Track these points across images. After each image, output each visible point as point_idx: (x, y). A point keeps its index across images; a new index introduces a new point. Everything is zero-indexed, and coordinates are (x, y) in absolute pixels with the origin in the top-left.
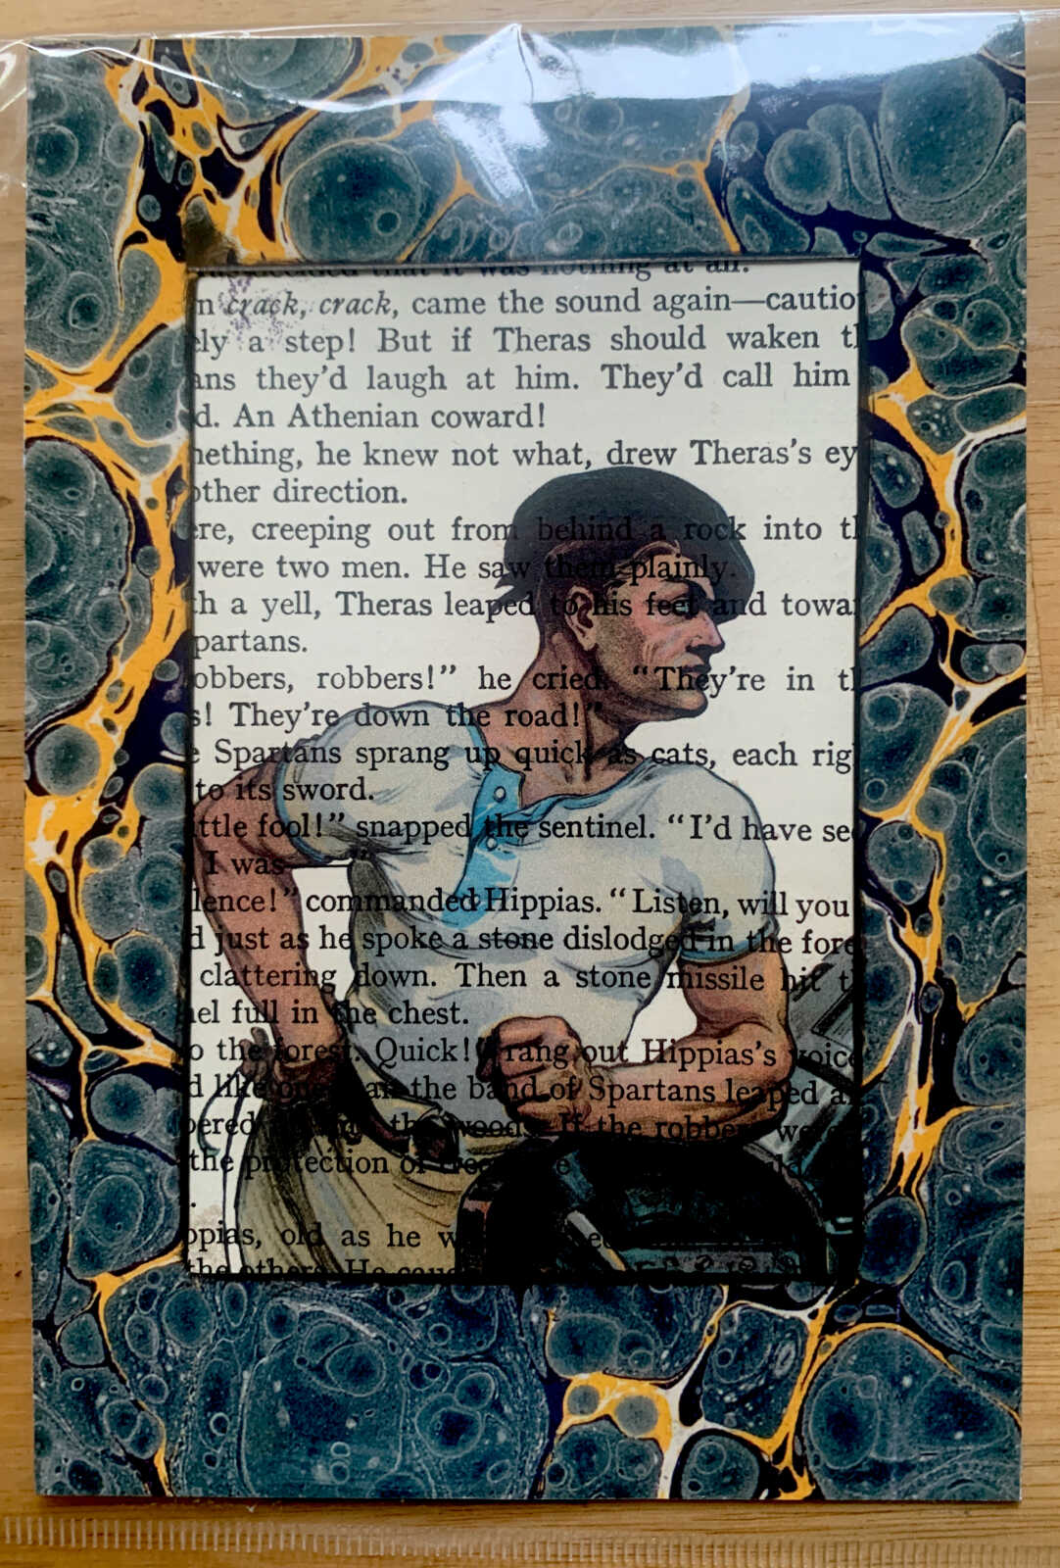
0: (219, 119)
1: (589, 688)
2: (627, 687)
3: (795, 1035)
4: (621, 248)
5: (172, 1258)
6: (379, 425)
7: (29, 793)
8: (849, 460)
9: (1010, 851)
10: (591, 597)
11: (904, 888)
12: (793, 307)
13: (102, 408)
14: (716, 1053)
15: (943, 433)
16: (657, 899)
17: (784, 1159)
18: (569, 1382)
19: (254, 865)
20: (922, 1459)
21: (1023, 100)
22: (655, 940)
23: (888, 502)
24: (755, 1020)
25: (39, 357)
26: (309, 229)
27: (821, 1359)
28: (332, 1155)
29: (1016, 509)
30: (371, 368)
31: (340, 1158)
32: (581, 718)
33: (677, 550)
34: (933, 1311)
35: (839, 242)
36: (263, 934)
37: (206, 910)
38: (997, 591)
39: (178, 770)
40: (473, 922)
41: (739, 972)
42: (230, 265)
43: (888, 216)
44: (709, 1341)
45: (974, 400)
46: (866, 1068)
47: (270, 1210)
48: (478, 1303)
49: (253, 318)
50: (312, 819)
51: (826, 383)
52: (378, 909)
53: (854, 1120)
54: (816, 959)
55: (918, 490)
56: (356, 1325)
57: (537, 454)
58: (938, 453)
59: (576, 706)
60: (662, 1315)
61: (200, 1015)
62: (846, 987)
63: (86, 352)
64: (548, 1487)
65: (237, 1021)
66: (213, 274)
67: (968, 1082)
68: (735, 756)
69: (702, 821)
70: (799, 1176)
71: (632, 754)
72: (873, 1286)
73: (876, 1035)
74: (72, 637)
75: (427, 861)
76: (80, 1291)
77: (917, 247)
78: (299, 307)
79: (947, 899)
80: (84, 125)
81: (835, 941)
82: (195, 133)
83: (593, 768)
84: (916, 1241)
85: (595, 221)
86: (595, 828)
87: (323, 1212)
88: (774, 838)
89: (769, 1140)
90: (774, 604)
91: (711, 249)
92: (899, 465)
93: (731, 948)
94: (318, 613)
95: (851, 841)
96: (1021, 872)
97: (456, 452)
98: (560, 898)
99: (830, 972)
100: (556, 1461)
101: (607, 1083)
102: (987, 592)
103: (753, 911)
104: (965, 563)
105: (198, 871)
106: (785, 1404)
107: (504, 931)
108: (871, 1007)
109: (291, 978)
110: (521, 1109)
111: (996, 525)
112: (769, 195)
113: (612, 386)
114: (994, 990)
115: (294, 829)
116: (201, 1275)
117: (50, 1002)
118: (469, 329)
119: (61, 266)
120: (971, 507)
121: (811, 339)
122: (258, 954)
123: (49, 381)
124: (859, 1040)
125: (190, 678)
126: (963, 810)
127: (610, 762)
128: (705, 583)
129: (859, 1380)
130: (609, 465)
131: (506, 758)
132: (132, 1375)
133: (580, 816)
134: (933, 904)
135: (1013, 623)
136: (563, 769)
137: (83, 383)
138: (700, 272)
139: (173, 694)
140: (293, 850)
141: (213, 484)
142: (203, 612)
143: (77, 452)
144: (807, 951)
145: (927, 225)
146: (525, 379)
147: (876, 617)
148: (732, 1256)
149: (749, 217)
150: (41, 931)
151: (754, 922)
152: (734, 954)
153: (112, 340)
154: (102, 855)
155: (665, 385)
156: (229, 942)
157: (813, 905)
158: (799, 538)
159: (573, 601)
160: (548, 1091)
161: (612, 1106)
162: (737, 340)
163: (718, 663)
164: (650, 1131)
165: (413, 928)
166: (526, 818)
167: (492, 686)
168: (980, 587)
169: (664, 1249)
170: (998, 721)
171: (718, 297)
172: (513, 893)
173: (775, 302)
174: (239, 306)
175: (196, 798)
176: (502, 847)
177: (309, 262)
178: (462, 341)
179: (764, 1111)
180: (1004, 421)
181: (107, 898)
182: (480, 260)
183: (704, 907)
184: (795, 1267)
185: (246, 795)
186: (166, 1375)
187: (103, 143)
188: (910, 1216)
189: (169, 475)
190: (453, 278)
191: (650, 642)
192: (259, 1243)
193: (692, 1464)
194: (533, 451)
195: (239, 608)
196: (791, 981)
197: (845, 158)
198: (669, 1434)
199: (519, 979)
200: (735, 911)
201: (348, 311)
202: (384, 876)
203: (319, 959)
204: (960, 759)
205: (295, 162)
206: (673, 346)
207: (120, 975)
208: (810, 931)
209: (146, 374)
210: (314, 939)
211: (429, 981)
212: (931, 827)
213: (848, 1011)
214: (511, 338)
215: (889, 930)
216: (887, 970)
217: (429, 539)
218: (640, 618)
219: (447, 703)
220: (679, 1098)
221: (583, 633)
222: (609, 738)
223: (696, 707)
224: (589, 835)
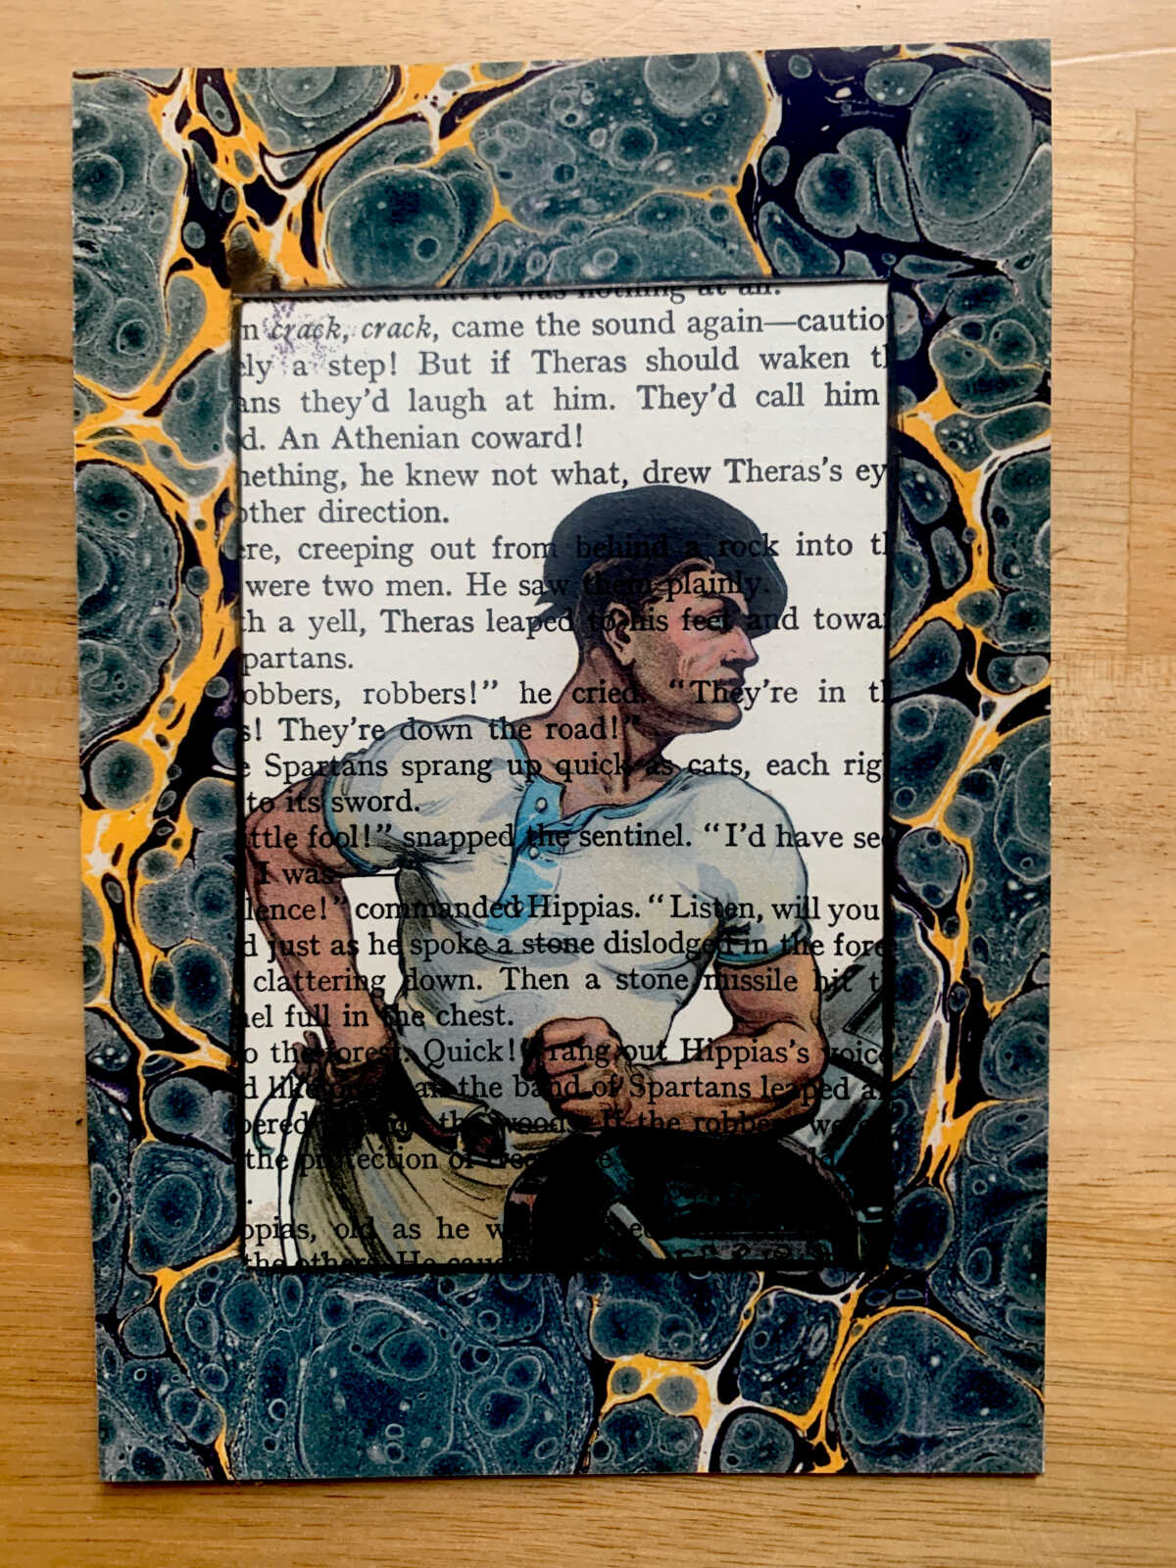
0: (261, 146)
1: (627, 701)
2: (664, 701)
3: (827, 1033)
4: (655, 272)
5: (230, 1253)
6: (421, 446)
7: (85, 807)
8: (879, 478)
9: (1034, 856)
10: (628, 613)
11: (932, 892)
12: (824, 328)
13: (151, 432)
14: (752, 1052)
15: (970, 450)
16: (694, 904)
17: (818, 1150)
18: (612, 1364)
19: (304, 876)
20: (950, 1434)
21: (1048, 122)
22: (692, 943)
23: (918, 519)
24: (789, 1019)
25: (87, 382)
26: (351, 254)
27: (853, 1340)
28: (383, 1152)
29: (1040, 524)
30: (412, 390)
31: (391, 1155)
32: (619, 731)
33: (712, 567)
34: (960, 1295)
35: (869, 265)
36: (314, 941)
37: (258, 920)
38: (1022, 604)
39: (230, 784)
40: (517, 927)
41: (773, 974)
42: (274, 291)
43: (916, 238)
44: (745, 1324)
45: (1000, 418)
46: (895, 1064)
47: (323, 1205)
48: (525, 1290)
49: (297, 343)
50: (361, 830)
51: (857, 403)
52: (425, 916)
53: (884, 1115)
54: (847, 961)
55: (946, 507)
56: (408, 1313)
57: (575, 473)
58: (966, 470)
59: (614, 719)
60: (702, 1300)
61: (254, 1019)
62: (877, 987)
63: (134, 377)
64: (593, 1461)
65: (290, 1025)
66: (257, 300)
67: (994, 1078)
68: (769, 766)
69: (737, 829)
70: (831, 1168)
71: (669, 765)
72: (903, 1271)
73: (906, 1033)
74: (124, 655)
75: (471, 869)
76: (142, 1287)
77: (943, 269)
78: (341, 332)
79: (973, 902)
80: (127, 154)
81: (866, 943)
82: (237, 160)
83: (631, 779)
84: (944, 1230)
85: (630, 245)
86: (633, 837)
87: (374, 1206)
88: (808, 845)
89: (803, 1134)
90: (805, 618)
91: (744, 272)
92: (928, 482)
93: (765, 951)
94: (363, 631)
95: (881, 847)
96: (1045, 876)
97: (496, 472)
98: (600, 904)
99: (861, 973)
100: (601, 1438)
101: (647, 1080)
102: (1014, 604)
103: (787, 915)
104: (992, 577)
105: (251, 884)
106: (819, 1383)
107: (547, 936)
108: (900, 1007)
109: (342, 984)
110: (564, 1106)
111: (1022, 541)
112: (800, 219)
113: (648, 406)
114: (1019, 989)
115: (343, 839)
116: (258, 1269)
117: (108, 1009)
118: (508, 352)
119: (108, 292)
120: (998, 523)
121: (841, 360)
122: (309, 961)
123: (98, 406)
124: (888, 1038)
125: (239, 695)
126: (990, 816)
127: (648, 773)
128: (739, 599)
129: (890, 1360)
130: (645, 484)
131: (548, 770)
132: (193, 1364)
133: (619, 825)
134: (960, 908)
135: (1037, 636)
136: (602, 780)
137: (134, 407)
138: (732, 294)
139: (224, 709)
140: (342, 860)
141: (259, 505)
142: (252, 630)
143: (127, 475)
144: (839, 953)
145: (954, 247)
146: (562, 400)
147: (906, 630)
148: (768, 1244)
149: (780, 240)
150: (98, 940)
151: (788, 926)
152: (768, 957)
153: (159, 365)
154: (157, 866)
155: (700, 405)
156: (281, 949)
157: (845, 909)
158: (831, 553)
159: (611, 618)
160: (590, 1089)
161: (652, 1103)
162: (769, 361)
163: (752, 677)
164: (688, 1125)
165: (459, 934)
166: (565, 828)
167: (533, 701)
168: (1006, 601)
169: (702, 1238)
170: (1023, 730)
171: (750, 319)
172: (556, 900)
173: (806, 323)
174: (284, 331)
175: (247, 811)
176: (544, 856)
177: (352, 288)
178: (502, 363)
179: (798, 1106)
180: (1029, 439)
181: (162, 908)
182: (518, 284)
183: (739, 912)
184: (828, 1254)
185: (296, 808)
186: (226, 1365)
187: (148, 171)
188: (937, 1205)
189: (217, 496)
190: (492, 302)
191: (686, 657)
192: (314, 1237)
193: (729, 1440)
194: (571, 471)
195: (287, 626)
196: (823, 982)
197: (874, 181)
198: (708, 1412)
199: (561, 982)
200: (769, 916)
201: (389, 335)
202: (430, 885)
203: (369, 965)
204: (986, 767)
205: (336, 189)
206: (707, 367)
207: (176, 982)
208: (841, 934)
209: (194, 398)
210: (364, 945)
211: (476, 984)
212: (958, 834)
213: (879, 1010)
214: (549, 360)
215: (918, 932)
216: (917, 971)
217: (471, 557)
218: (676, 633)
219: (490, 717)
220: (716, 1095)
221: (621, 648)
222: (647, 750)
223: (730, 719)
224: (628, 843)
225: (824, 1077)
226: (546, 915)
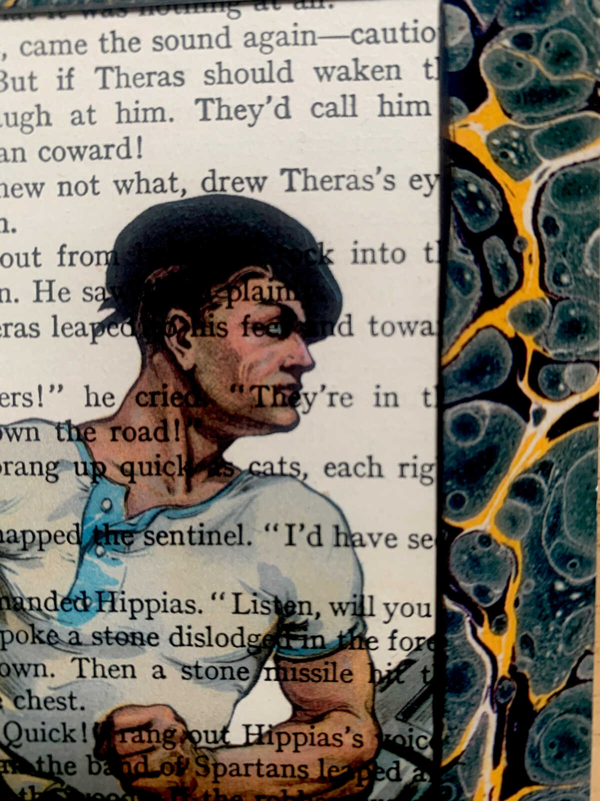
1: (189, 405)
2: (224, 405)
3: (381, 721)
8: (432, 187)
9: (581, 558)
10: (189, 319)
11: (482, 592)
12: (377, 41)
14: (309, 737)
15: (521, 160)
16: (255, 602)
22: (253, 638)
23: (470, 228)
24: (344, 708)
29: (590, 233)
32: (181, 434)
33: (269, 274)
38: (572, 312)
40: (85, 621)
41: (330, 667)
45: (551, 129)
46: (445, 751)
51: (410, 114)
52: (1, 608)
53: (434, 796)
54: (401, 656)
57: (135, 184)
58: (516, 179)
59: (177, 422)
67: (539, 765)
68: (327, 468)
69: (296, 530)
71: (230, 467)
73: (454, 722)
75: (42, 565)
79: (521, 602)
81: (418, 639)
83: (193, 480)
86: (196, 537)
88: (362, 545)
90: (360, 325)
92: (480, 191)
93: (323, 646)
95: (434, 550)
96: (590, 578)
97: (61, 184)
98: (165, 601)
99: (413, 667)
101: (211, 761)
102: (564, 312)
103: (344, 612)
104: (542, 285)
107: (114, 630)
108: (451, 698)
110: (134, 784)
111: (572, 250)
113: (205, 118)
114: (564, 684)
118: (72, 69)
120: (548, 233)
124: (438, 727)
126: (538, 520)
127: (210, 475)
128: (296, 307)
130: (203, 194)
131: (113, 472)
133: (182, 525)
134: (509, 607)
135: (587, 343)
136: (166, 481)
138: (288, 9)
144: (392, 649)
146: (124, 114)
147: (458, 338)
151: (344, 623)
152: (326, 652)
155: (256, 117)
157: (399, 607)
158: (384, 262)
159: (172, 324)
160: (158, 768)
161: (216, 782)
162: (324, 73)
163: (309, 382)
165: (32, 626)
166: (130, 528)
167: (98, 404)
168: (557, 309)
170: (573, 436)
171: (305, 33)
172: (121, 596)
173: (359, 37)
176: (110, 554)
178: (66, 79)
179: (352, 786)
180: (579, 148)
182: (80, 2)
183: (297, 610)
190: (57, 21)
191: (246, 361)
194: (132, 181)
196: (377, 676)
199: (129, 672)
200: (327, 613)
202: (4, 580)
204: (536, 472)
206: (263, 81)
208: (395, 631)
211: (48, 673)
212: (509, 536)
213: (430, 702)
214: (111, 77)
215: (468, 629)
216: (466, 665)
217: (36, 265)
218: (237, 339)
219: (56, 420)
220: (276, 775)
221: (183, 354)
222: (208, 452)
223: (289, 422)
224: (191, 543)
225: (378, 760)
226: (113, 610)
